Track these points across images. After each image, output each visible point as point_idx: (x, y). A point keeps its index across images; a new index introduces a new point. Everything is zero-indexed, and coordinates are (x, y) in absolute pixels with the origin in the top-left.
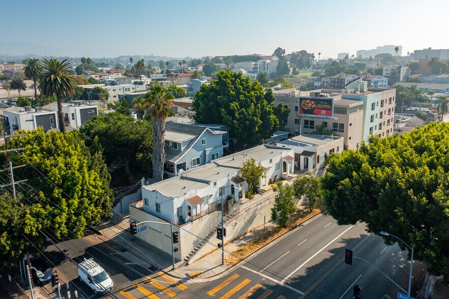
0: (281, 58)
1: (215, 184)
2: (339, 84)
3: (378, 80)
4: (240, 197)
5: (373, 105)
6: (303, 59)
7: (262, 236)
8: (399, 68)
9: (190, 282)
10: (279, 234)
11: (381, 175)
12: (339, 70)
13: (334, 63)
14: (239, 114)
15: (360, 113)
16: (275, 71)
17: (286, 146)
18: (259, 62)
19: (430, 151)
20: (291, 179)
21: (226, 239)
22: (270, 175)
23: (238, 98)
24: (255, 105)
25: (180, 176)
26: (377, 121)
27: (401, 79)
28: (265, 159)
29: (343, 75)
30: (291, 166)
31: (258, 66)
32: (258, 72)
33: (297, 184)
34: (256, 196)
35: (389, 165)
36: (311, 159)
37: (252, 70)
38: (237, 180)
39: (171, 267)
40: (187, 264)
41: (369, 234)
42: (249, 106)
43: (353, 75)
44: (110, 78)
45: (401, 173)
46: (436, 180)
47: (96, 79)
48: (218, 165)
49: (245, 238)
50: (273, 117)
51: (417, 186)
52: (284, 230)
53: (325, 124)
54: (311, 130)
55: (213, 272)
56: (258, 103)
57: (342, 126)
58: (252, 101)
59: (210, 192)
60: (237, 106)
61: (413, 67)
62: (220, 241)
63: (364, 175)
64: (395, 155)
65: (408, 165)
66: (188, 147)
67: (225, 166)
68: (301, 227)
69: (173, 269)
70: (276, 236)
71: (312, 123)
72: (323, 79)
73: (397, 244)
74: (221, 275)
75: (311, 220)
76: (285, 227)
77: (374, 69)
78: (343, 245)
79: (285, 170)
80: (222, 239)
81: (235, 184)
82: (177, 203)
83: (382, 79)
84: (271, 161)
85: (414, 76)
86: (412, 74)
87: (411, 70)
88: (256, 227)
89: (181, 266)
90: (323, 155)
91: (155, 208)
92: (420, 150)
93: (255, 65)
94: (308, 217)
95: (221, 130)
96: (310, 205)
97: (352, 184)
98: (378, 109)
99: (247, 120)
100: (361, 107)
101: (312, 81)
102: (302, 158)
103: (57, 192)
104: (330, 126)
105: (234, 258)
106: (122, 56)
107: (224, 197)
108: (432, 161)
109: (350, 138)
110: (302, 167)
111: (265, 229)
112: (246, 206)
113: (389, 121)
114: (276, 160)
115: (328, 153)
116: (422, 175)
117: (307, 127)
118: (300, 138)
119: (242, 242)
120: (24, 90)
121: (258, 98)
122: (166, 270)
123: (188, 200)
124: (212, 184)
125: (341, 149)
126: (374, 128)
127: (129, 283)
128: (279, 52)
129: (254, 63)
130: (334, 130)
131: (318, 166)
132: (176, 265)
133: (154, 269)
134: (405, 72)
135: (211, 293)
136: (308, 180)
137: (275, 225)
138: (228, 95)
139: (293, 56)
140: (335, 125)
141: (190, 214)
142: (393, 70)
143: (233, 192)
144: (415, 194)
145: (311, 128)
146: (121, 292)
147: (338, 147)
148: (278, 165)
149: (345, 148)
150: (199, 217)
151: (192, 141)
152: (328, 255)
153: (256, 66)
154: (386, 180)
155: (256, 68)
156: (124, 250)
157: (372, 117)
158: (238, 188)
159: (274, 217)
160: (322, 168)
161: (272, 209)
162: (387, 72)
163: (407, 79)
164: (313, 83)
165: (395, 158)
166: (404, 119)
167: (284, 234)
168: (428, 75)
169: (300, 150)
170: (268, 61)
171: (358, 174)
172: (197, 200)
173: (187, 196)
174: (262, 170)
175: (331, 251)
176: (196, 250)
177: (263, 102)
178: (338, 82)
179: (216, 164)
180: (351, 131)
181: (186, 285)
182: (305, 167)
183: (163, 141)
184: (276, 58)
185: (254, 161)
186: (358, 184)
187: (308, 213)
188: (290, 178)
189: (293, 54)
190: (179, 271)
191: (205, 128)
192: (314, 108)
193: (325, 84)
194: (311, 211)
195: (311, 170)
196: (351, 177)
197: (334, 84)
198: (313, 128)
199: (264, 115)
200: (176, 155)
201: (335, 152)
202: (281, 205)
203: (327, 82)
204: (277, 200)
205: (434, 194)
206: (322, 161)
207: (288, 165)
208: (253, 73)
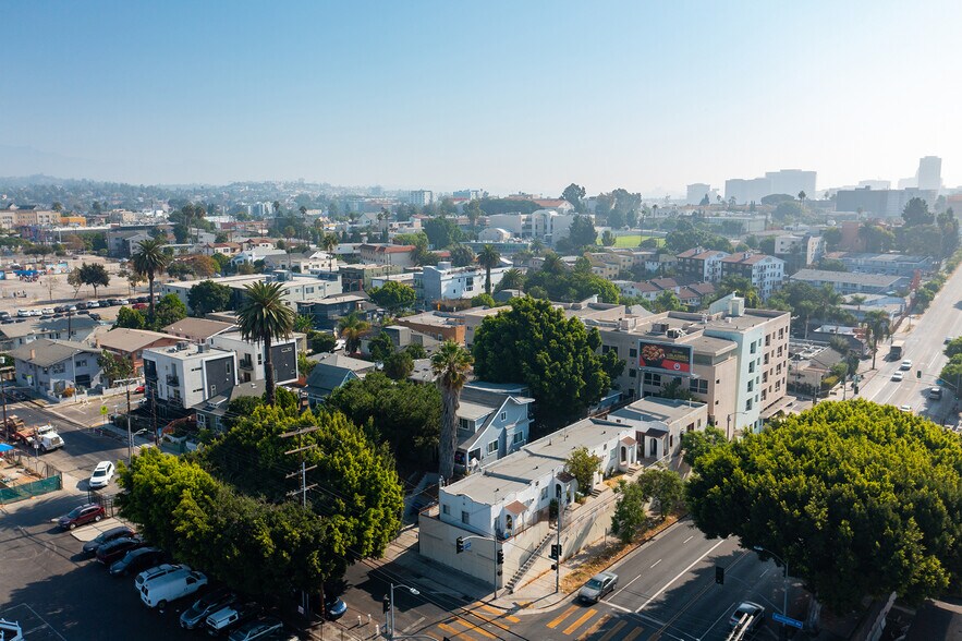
0: (579, 207)
1: (537, 483)
2: (693, 270)
3: (766, 264)
4: (569, 501)
5: (753, 345)
6: (621, 208)
7: (601, 555)
8: (806, 239)
9: (521, 612)
10: (624, 552)
11: (753, 483)
12: (692, 241)
13: (683, 224)
14: (552, 371)
15: (732, 360)
16: (567, 236)
17: (624, 421)
18: (536, 215)
19: (811, 453)
20: (635, 472)
21: (561, 558)
22: (604, 466)
23: (548, 344)
24: (575, 355)
25: (483, 472)
26: (759, 370)
27: (809, 262)
28: (598, 444)
29: (701, 252)
30: (632, 452)
31: (533, 223)
32: (534, 233)
33: (642, 479)
34: (589, 499)
35: (762, 472)
36: (661, 442)
37: (520, 231)
38: (564, 477)
39: (492, 595)
40: (512, 592)
41: (743, 550)
42: (566, 359)
43: (718, 253)
44: (254, 254)
45: (774, 482)
46: (810, 490)
47: (226, 254)
48: (532, 455)
49: (579, 557)
50: (602, 374)
51: (790, 497)
52: (629, 548)
53: (678, 381)
54: (656, 389)
55: (548, 602)
56: (578, 352)
57: (705, 384)
58: (569, 349)
59: (531, 496)
60: (546, 359)
61: (833, 239)
62: (554, 562)
63: (736, 482)
64: (770, 459)
65: (783, 471)
66: (484, 427)
67: (542, 456)
68: (652, 542)
69: (494, 599)
70: (619, 555)
71: (657, 377)
72: (662, 257)
73: (772, 560)
74: (558, 606)
75: (664, 533)
76: (629, 543)
77: (759, 237)
78: (710, 565)
79: (624, 459)
80: (557, 559)
81: (562, 484)
82: (495, 512)
83: (773, 262)
84: (605, 447)
85: (834, 256)
86: (831, 249)
87: (828, 242)
88: (590, 543)
89: (503, 595)
90: (678, 434)
91: (460, 517)
92: (799, 452)
93: (528, 220)
94: (660, 528)
95: (524, 395)
96: (662, 509)
97: (723, 492)
98: (761, 351)
99: (562, 380)
100: (734, 352)
101: (641, 261)
102: (648, 439)
103: (359, 500)
104: (686, 384)
105: (570, 585)
106: (239, 184)
107: (547, 502)
108: (810, 466)
109: (717, 403)
110: (647, 452)
111: (603, 545)
112: (577, 513)
113: (779, 367)
114: (613, 445)
115: (685, 430)
116: (797, 484)
117: (650, 383)
118: (641, 404)
119: (575, 562)
120: (106, 284)
121: (578, 344)
122: (486, 599)
123: (509, 507)
124: (533, 484)
125: (704, 423)
126: (755, 381)
127: (446, 615)
128: (573, 193)
129: (524, 216)
130: (691, 389)
131: (671, 451)
132: (499, 593)
133: (469, 599)
134: (816, 247)
135: (553, 625)
136: (659, 475)
137: (615, 540)
138: (531, 338)
139: (602, 201)
140: (694, 382)
141: (509, 526)
142: (793, 243)
143: (558, 494)
144: (788, 506)
145: (655, 384)
146: (440, 626)
147: (699, 421)
148: (614, 452)
149: (711, 421)
150: (522, 530)
151: (488, 418)
152: (692, 577)
153: (529, 223)
154: (759, 490)
155: (529, 227)
156: (419, 576)
157: (751, 365)
158: (566, 488)
159: (615, 530)
160: (677, 454)
161: (613, 518)
162: (782, 247)
163: (821, 264)
164: (643, 264)
165: (769, 463)
166: (810, 352)
167: (630, 552)
168: (858, 253)
169: (644, 427)
170: (553, 213)
171: (729, 480)
172: (519, 508)
173: (507, 503)
174: (596, 461)
175: (693, 572)
176: (520, 574)
177: (585, 351)
178: (691, 265)
179: (528, 451)
180: (719, 392)
181: (518, 617)
182: (651, 453)
183: (456, 420)
184: (566, 206)
185: (585, 449)
186: (729, 492)
187: (658, 523)
188: (631, 472)
189: (602, 197)
190: (504, 602)
191: (506, 395)
192: (664, 358)
193: (667, 267)
194: (664, 519)
195: (661, 458)
196: (721, 484)
197: (684, 268)
198: (659, 385)
199: (589, 372)
200: (468, 438)
201: (696, 430)
202: (625, 511)
203: (670, 263)
204: (620, 505)
205: (806, 507)
206: (677, 442)
207: (629, 453)
208: (524, 236)
